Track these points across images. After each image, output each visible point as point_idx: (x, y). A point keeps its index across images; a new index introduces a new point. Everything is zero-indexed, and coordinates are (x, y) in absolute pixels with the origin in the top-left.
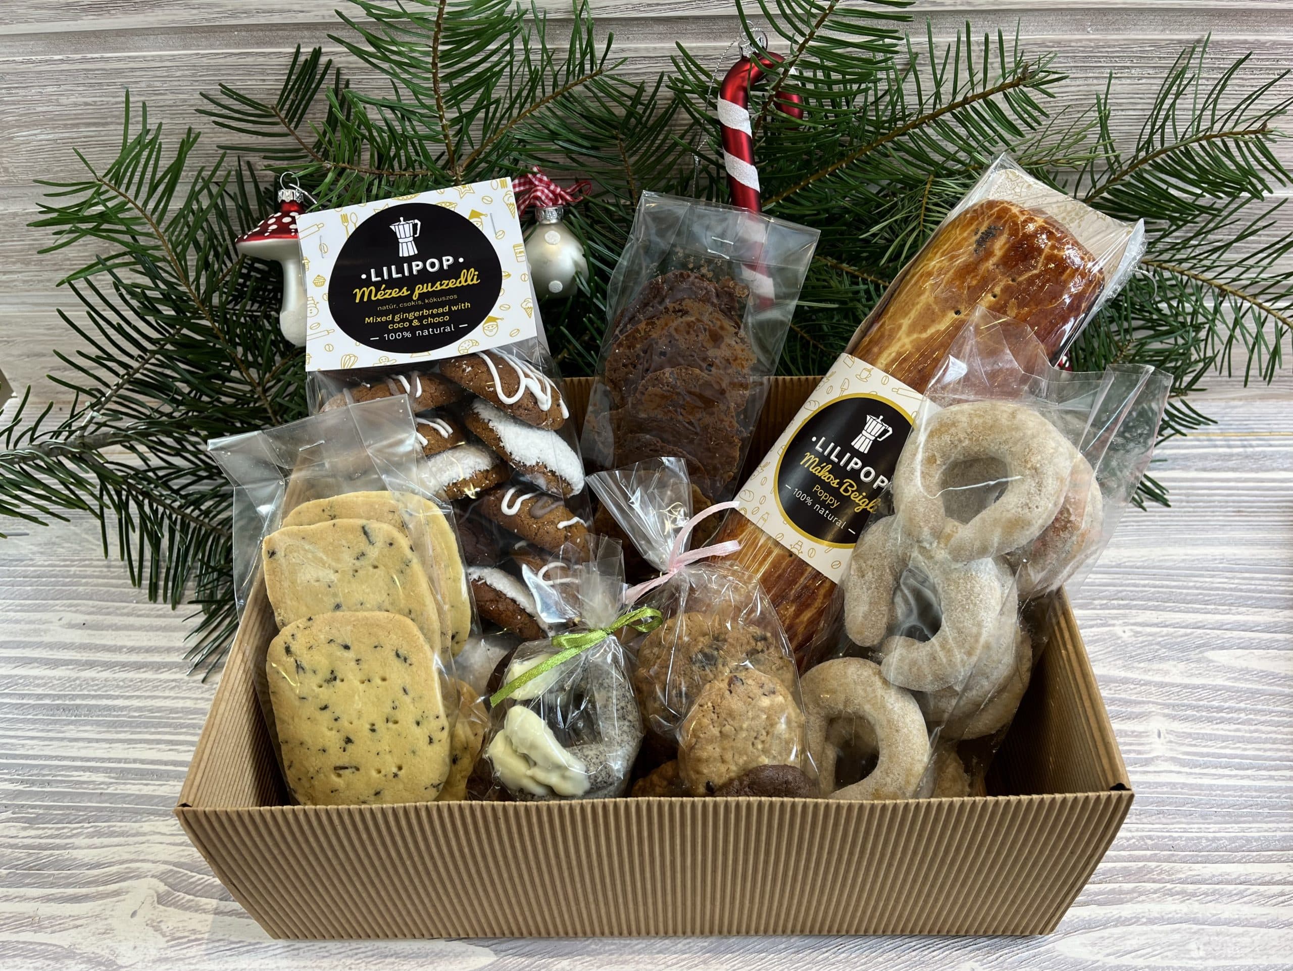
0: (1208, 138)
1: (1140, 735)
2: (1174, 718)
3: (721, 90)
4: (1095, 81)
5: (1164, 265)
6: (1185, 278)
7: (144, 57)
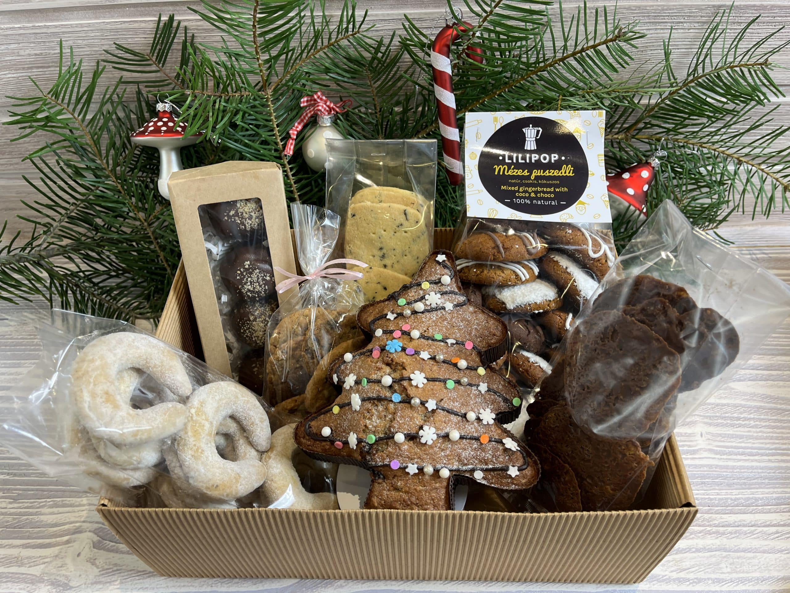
0: (732, 68)
1: (690, 435)
2: (710, 424)
3: (432, 46)
4: (662, 31)
5: (704, 145)
6: (717, 153)
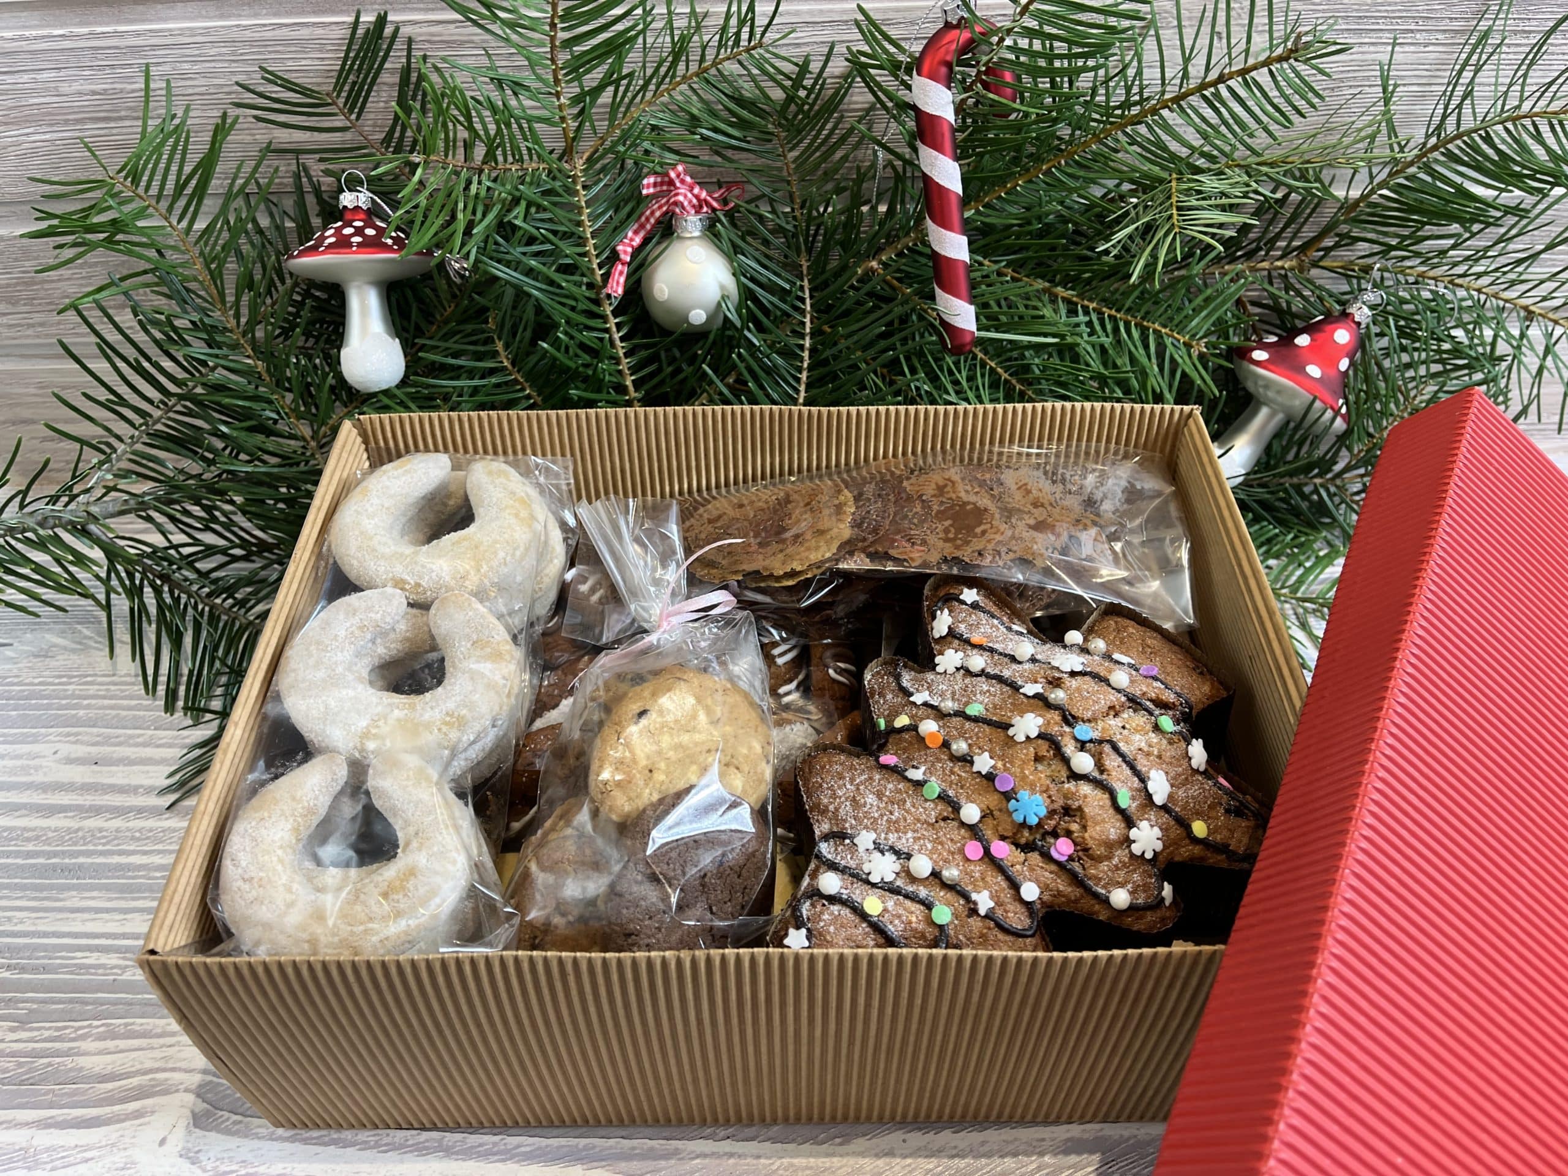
0: (1514, 120)
3: (916, 65)
4: (1372, 49)
5: (1458, 281)
6: (1483, 297)
7: (170, 30)
